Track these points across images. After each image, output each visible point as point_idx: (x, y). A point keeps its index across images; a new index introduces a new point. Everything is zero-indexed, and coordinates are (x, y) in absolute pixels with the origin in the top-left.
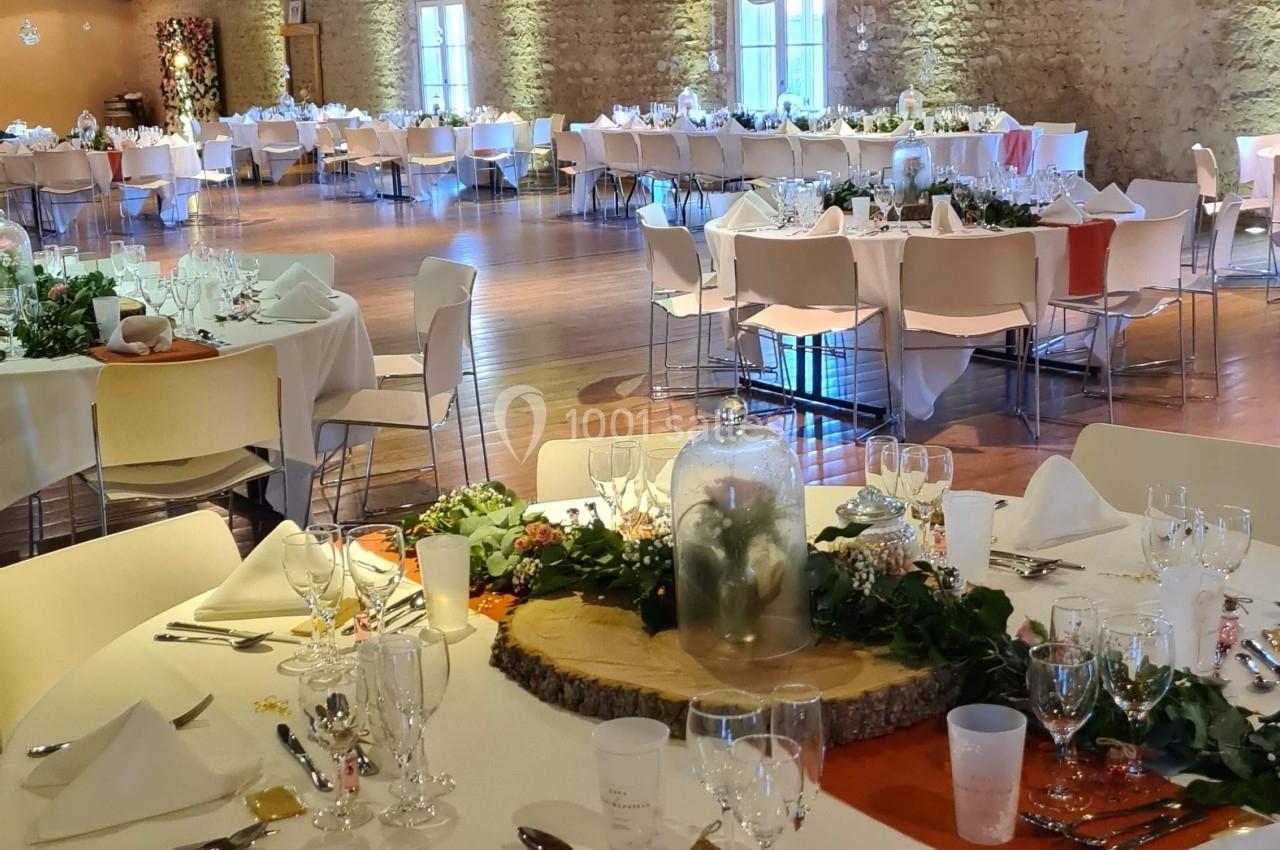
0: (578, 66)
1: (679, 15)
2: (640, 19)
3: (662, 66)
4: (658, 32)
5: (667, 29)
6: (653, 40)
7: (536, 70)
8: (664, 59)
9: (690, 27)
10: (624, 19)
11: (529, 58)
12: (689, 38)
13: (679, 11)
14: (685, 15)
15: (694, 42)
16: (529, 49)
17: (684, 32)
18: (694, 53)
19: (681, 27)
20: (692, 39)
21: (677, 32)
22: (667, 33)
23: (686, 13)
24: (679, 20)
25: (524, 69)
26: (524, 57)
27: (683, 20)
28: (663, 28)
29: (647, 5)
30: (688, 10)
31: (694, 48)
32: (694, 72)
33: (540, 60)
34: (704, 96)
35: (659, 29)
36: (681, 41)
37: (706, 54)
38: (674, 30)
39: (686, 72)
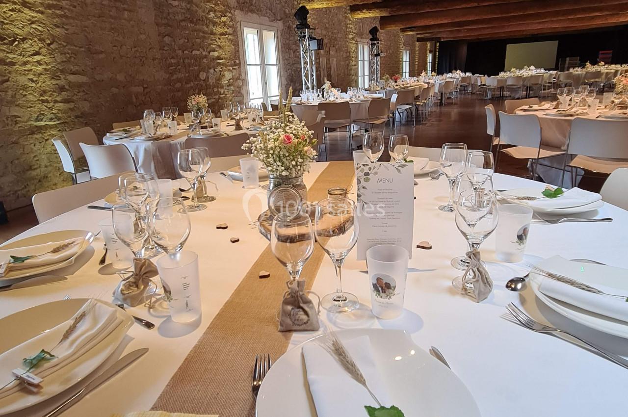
0: (120, 77)
1: (212, 42)
2: (182, 41)
3: (203, 76)
4: (198, 53)
5: (204, 51)
6: (196, 58)
7: (54, 82)
8: (204, 71)
9: (220, 51)
10: (167, 39)
11: (40, 68)
12: (219, 58)
13: (212, 40)
14: (216, 43)
15: (223, 61)
16: (37, 58)
17: (216, 54)
18: (224, 68)
19: (214, 51)
20: (222, 59)
21: (212, 53)
22: (204, 53)
23: (217, 42)
24: (212, 46)
25: (32, 80)
26: (28, 67)
27: (214, 46)
28: (201, 50)
29: (187, 32)
30: (217, 40)
31: (223, 64)
32: (225, 79)
33: (62, 71)
34: (233, 93)
35: (198, 50)
36: (214, 59)
37: (231, 68)
38: (209, 52)
39: (219, 79)
